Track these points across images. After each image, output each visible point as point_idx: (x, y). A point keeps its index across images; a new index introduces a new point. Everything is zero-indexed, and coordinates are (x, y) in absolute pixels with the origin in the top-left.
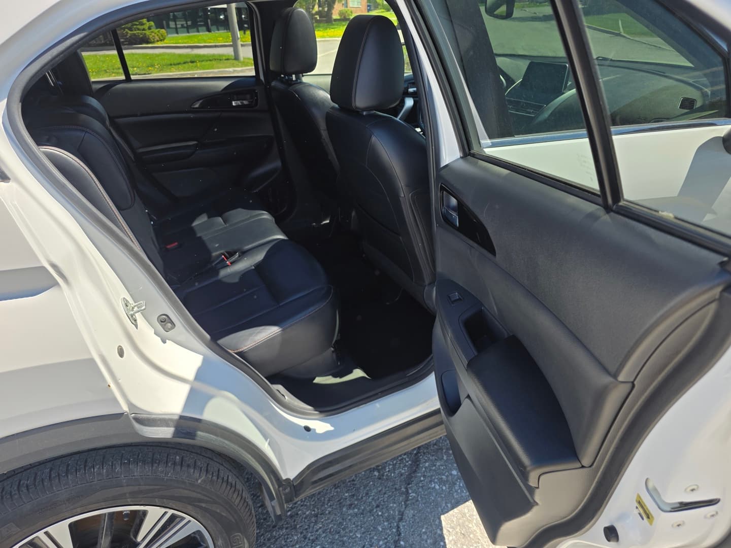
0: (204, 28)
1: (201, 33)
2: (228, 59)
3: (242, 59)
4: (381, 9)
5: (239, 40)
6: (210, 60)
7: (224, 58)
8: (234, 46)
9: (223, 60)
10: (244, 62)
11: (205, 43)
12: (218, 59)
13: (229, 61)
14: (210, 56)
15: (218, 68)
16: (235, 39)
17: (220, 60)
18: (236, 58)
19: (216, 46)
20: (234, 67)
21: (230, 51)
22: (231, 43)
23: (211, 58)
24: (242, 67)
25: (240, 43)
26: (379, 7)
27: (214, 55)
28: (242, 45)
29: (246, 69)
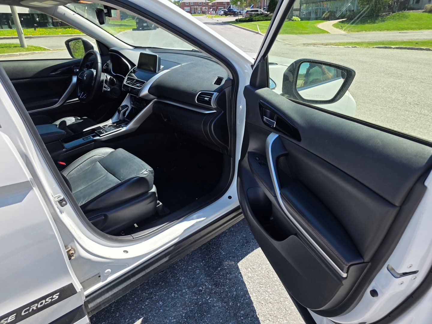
0: (7, 26)
1: (4, 30)
2: (16, 47)
3: (26, 47)
4: (129, 18)
5: (23, 34)
6: (2, 48)
7: (13, 46)
8: (20, 38)
9: (12, 47)
10: (28, 48)
11: (4, 35)
12: (8, 47)
13: (17, 48)
14: (3, 45)
15: (8, 53)
16: (19, 33)
17: (10, 47)
18: (22, 46)
19: (12, 38)
20: (20, 52)
21: (17, 41)
22: (18, 36)
23: (3, 46)
24: (26, 52)
25: (23, 36)
26: (129, 17)
27: (6, 44)
28: (26, 38)
29: (29, 53)
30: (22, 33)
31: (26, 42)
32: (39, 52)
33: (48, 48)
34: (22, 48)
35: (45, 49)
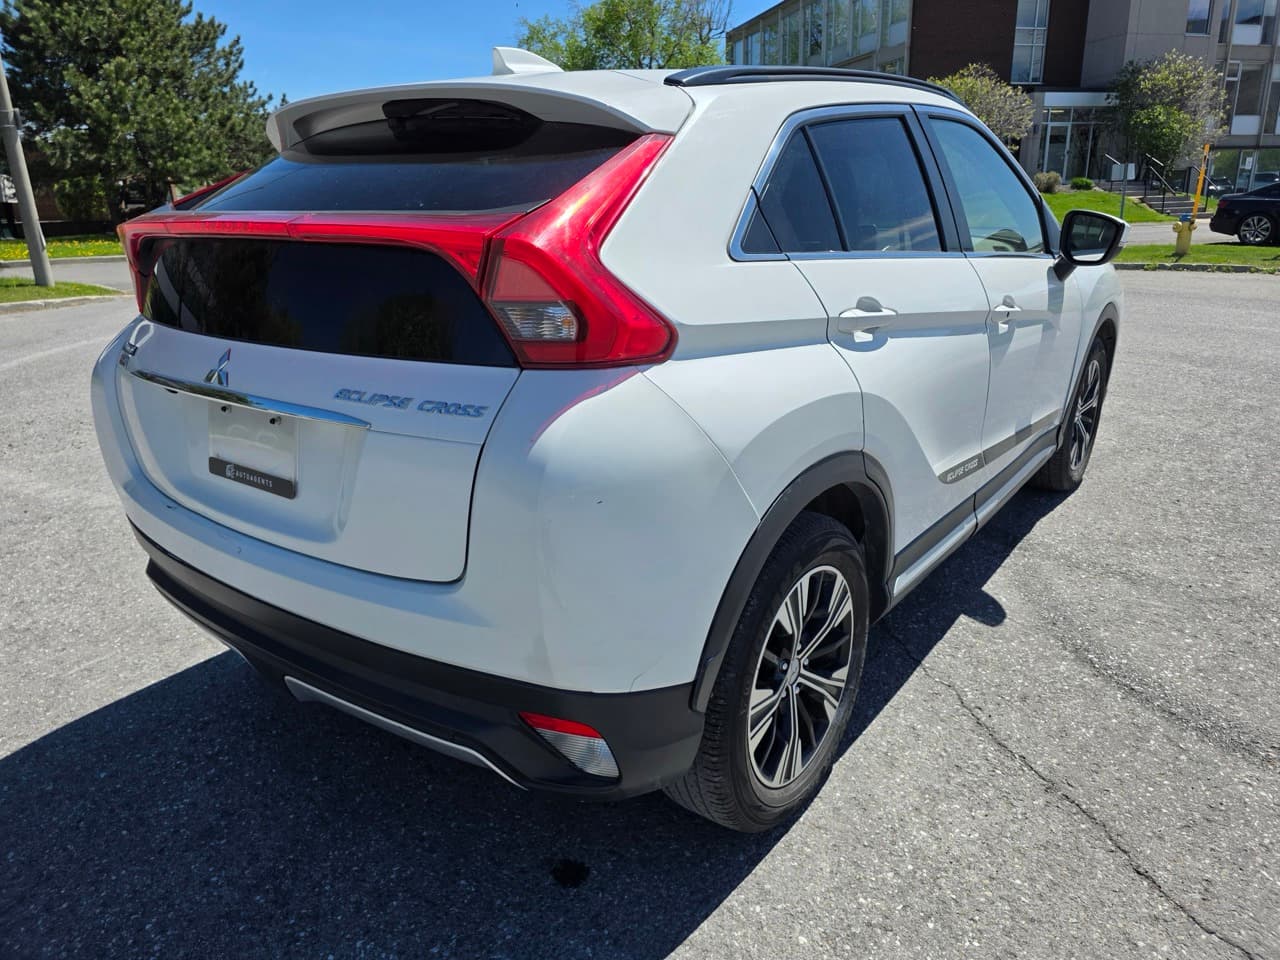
3: (52, 284)
5: (47, 256)
7: (14, 283)
8: (36, 264)
10: (58, 289)
13: (27, 289)
16: (36, 252)
18: (41, 280)
19: (15, 265)
21: (25, 273)
22: (29, 260)
25: (46, 260)
28: (53, 264)
29: (73, 301)
30: (44, 248)
31: (53, 274)
32: (98, 299)
33: (115, 289)
34: (42, 290)
35: (107, 292)
